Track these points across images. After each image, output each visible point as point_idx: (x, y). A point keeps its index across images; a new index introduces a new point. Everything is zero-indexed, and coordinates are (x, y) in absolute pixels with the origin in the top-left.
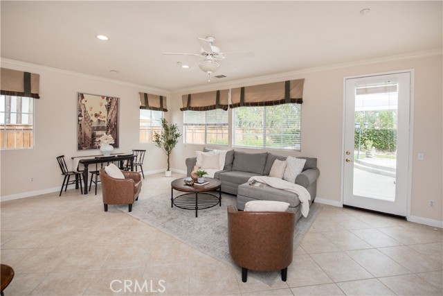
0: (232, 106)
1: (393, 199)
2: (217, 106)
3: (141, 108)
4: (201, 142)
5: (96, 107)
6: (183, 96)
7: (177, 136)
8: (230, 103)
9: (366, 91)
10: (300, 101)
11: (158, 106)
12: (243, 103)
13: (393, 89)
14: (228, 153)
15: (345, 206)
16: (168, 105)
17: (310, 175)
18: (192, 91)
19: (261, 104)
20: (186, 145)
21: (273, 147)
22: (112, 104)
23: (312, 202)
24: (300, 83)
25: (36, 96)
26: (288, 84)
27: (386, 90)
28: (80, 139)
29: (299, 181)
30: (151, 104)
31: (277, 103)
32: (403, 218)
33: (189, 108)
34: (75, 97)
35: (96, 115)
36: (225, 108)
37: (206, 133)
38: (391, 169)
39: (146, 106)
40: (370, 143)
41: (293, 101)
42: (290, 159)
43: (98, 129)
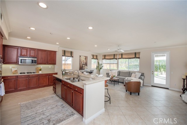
0: (118, 59)
1: (165, 84)
2: (114, 58)
3: (92, 59)
4: (109, 69)
5: (83, 59)
6: (103, 55)
7: (102, 67)
8: (118, 58)
9: (157, 56)
10: (139, 58)
11: (96, 58)
12: (122, 58)
13: (165, 56)
14: (118, 72)
15: (152, 86)
16: (98, 58)
17: (143, 77)
18: (106, 54)
19: (128, 58)
20: (103, 69)
21: (131, 70)
22: (86, 58)
23: (143, 83)
24: (139, 53)
25: (73, 57)
26: (135, 53)
27: (163, 56)
28: (80, 67)
29: (140, 78)
30: (94, 58)
31: (132, 58)
32: (168, 89)
33: (105, 59)
34: (79, 57)
35: (83, 61)
36: (116, 59)
37: (110, 66)
38: (164, 77)
39: (93, 58)
40: (162, 70)
41: (137, 58)
42: (136, 73)
43: (83, 65)
